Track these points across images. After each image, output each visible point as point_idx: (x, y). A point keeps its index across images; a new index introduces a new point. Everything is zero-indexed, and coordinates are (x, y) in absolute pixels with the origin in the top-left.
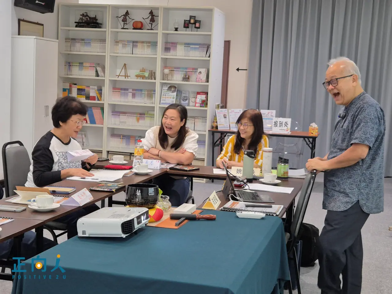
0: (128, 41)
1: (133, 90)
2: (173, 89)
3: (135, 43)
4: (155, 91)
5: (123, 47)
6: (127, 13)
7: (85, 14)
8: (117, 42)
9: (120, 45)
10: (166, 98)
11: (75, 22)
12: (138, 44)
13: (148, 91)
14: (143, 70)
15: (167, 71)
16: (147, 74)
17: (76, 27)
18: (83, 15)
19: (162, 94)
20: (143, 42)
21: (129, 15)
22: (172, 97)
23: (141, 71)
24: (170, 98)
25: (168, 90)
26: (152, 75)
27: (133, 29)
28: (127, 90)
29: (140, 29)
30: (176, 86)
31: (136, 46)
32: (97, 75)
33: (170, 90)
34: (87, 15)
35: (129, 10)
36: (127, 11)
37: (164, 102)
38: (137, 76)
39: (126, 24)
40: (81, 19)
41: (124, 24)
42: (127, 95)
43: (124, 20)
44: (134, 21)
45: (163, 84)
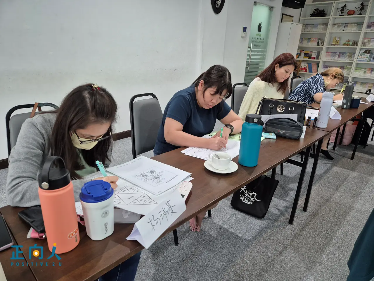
0: (342, 24)
1: (339, 53)
2: (368, 52)
3: (346, 24)
4: (355, 53)
5: (338, 27)
6: (345, 6)
7: (317, 9)
8: (334, 24)
9: (336, 26)
10: (361, 57)
11: (310, 14)
12: (349, 25)
13: (350, 53)
14: (349, 41)
15: (366, 41)
16: (351, 43)
17: (311, 17)
18: (316, 10)
19: (360, 55)
20: (352, 23)
21: (346, 7)
22: (366, 57)
23: (347, 42)
24: (365, 57)
25: (364, 52)
26: (355, 43)
27: (347, 15)
28: (336, 53)
29: (352, 15)
30: (371, 50)
31: (348, 26)
32: (318, 45)
33: (366, 53)
34: (318, 10)
35: (346, 4)
36: (345, 4)
37: (360, 60)
38: (344, 45)
39: (343, 12)
40: (314, 12)
41: (342, 13)
42: (335, 56)
43: (342, 11)
44: (349, 10)
45: (361, 49)
